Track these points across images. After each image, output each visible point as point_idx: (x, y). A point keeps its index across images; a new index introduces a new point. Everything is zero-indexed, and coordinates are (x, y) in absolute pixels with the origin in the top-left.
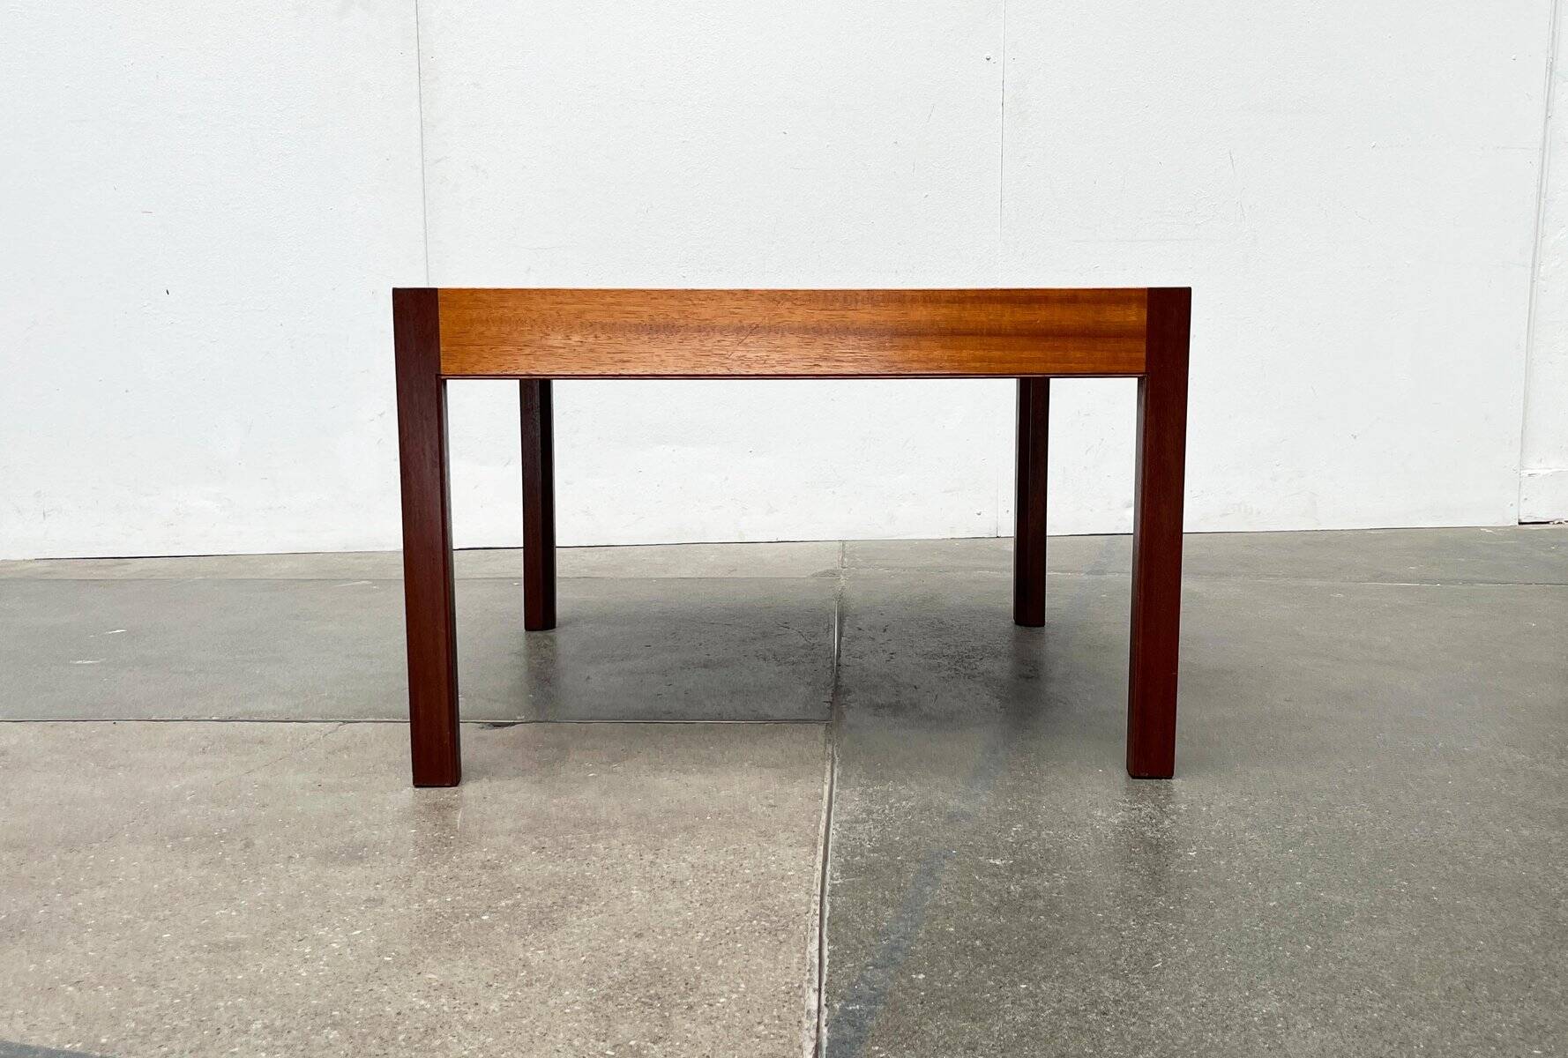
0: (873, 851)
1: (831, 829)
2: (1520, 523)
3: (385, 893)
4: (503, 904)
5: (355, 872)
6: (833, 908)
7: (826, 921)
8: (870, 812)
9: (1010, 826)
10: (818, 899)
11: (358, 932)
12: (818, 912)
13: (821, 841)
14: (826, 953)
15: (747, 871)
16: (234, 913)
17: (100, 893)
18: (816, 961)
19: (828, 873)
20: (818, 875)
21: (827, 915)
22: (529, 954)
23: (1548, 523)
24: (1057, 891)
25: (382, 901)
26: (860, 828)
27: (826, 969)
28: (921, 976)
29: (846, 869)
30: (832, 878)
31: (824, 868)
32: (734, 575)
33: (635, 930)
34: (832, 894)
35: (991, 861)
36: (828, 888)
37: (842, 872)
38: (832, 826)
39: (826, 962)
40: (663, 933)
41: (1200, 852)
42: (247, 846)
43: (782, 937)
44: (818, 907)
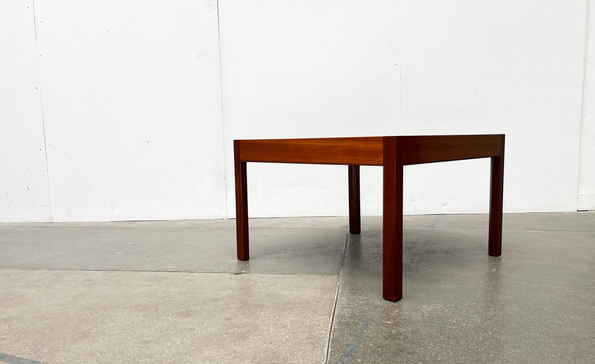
0: (349, 318)
1: (336, 310)
2: (578, 211)
3: (195, 327)
4: (230, 331)
5: (187, 320)
6: (333, 336)
7: (331, 341)
8: (349, 305)
9: (395, 310)
10: (329, 333)
11: (185, 339)
12: (328, 337)
13: (332, 314)
14: (329, 351)
15: (307, 323)
16: (149, 332)
17: (112, 324)
18: (326, 354)
19: (333, 325)
20: (330, 325)
21: (331, 338)
22: (236, 348)
23: (587, 211)
24: (407, 333)
25: (193, 329)
26: (345, 310)
27: (329, 357)
28: (360, 360)
29: (339, 323)
30: (334, 326)
31: (332, 323)
32: (315, 227)
33: (270, 341)
34: (334, 331)
35: (387, 322)
36: (333, 329)
37: (338, 324)
38: (336, 309)
39: (329, 354)
40: (278, 343)
41: (457, 321)
42: (156, 310)
43: (316, 345)
44: (329, 336)
